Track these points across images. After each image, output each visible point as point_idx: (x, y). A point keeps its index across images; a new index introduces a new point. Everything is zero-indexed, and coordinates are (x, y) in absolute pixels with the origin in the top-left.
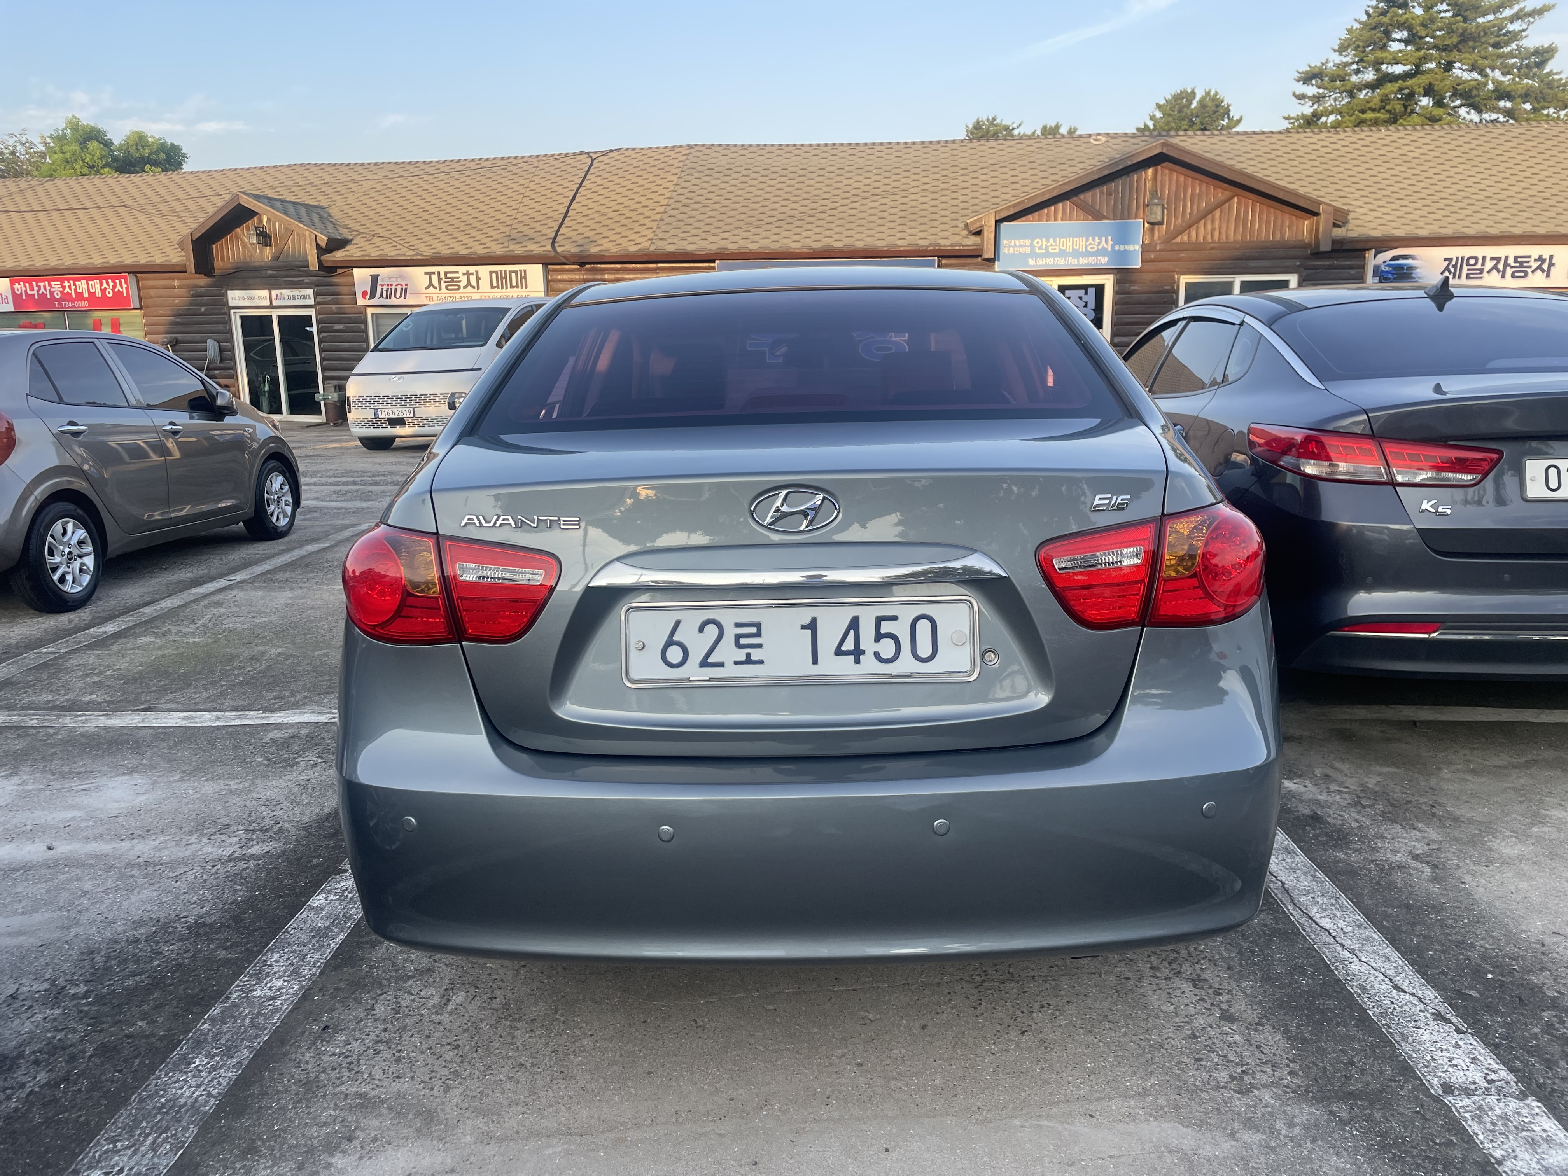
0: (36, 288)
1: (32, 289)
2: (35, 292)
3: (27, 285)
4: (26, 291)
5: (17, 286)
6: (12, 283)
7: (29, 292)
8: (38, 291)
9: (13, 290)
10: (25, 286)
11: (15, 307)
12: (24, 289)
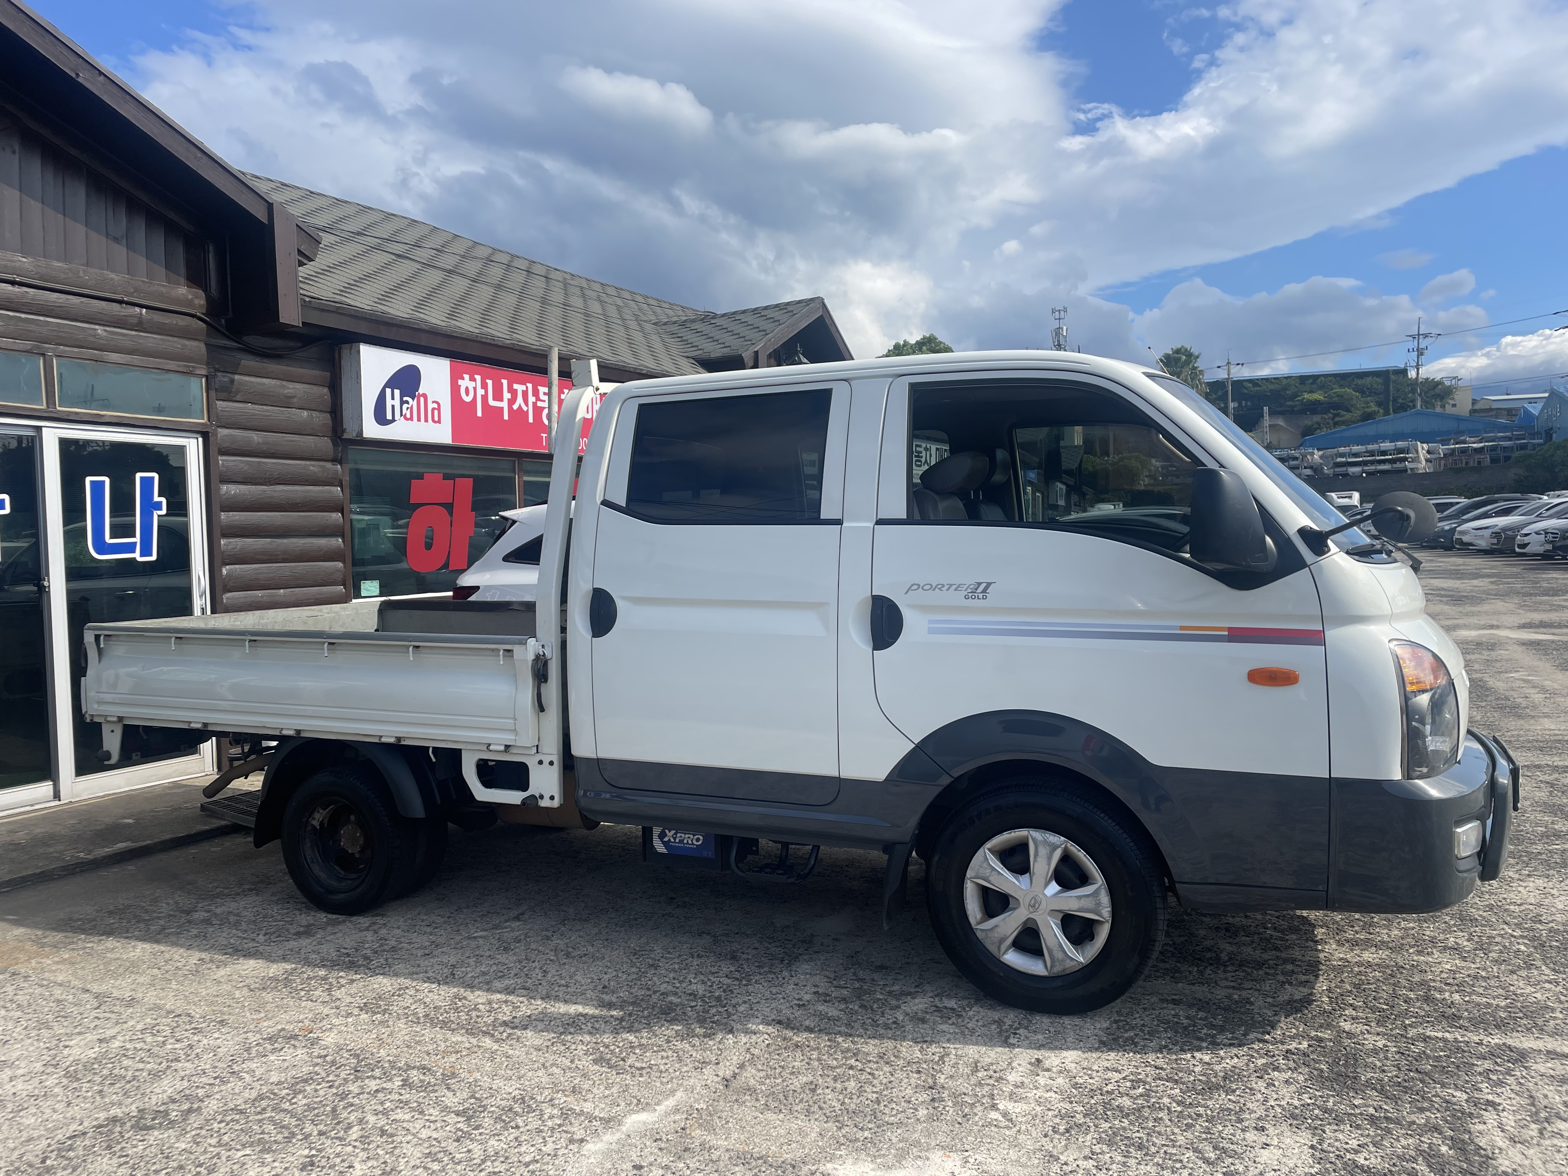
0: (507, 396)
1: (498, 397)
2: (504, 404)
3: (490, 382)
4: (485, 398)
5: (465, 383)
6: (455, 377)
7: (492, 403)
8: (512, 402)
9: (455, 389)
10: (484, 386)
11: (454, 438)
12: (480, 392)
